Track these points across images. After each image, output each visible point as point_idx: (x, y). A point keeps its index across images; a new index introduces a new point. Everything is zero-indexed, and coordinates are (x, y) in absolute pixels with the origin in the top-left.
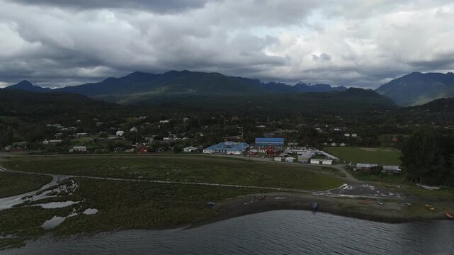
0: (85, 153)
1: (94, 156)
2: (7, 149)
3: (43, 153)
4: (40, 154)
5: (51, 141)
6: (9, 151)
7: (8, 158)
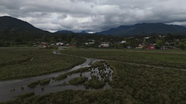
0: (108, 48)
1: (114, 50)
2: (67, 45)
3: (84, 47)
4: (82, 47)
5: (89, 43)
6: (68, 46)
7: (65, 48)
